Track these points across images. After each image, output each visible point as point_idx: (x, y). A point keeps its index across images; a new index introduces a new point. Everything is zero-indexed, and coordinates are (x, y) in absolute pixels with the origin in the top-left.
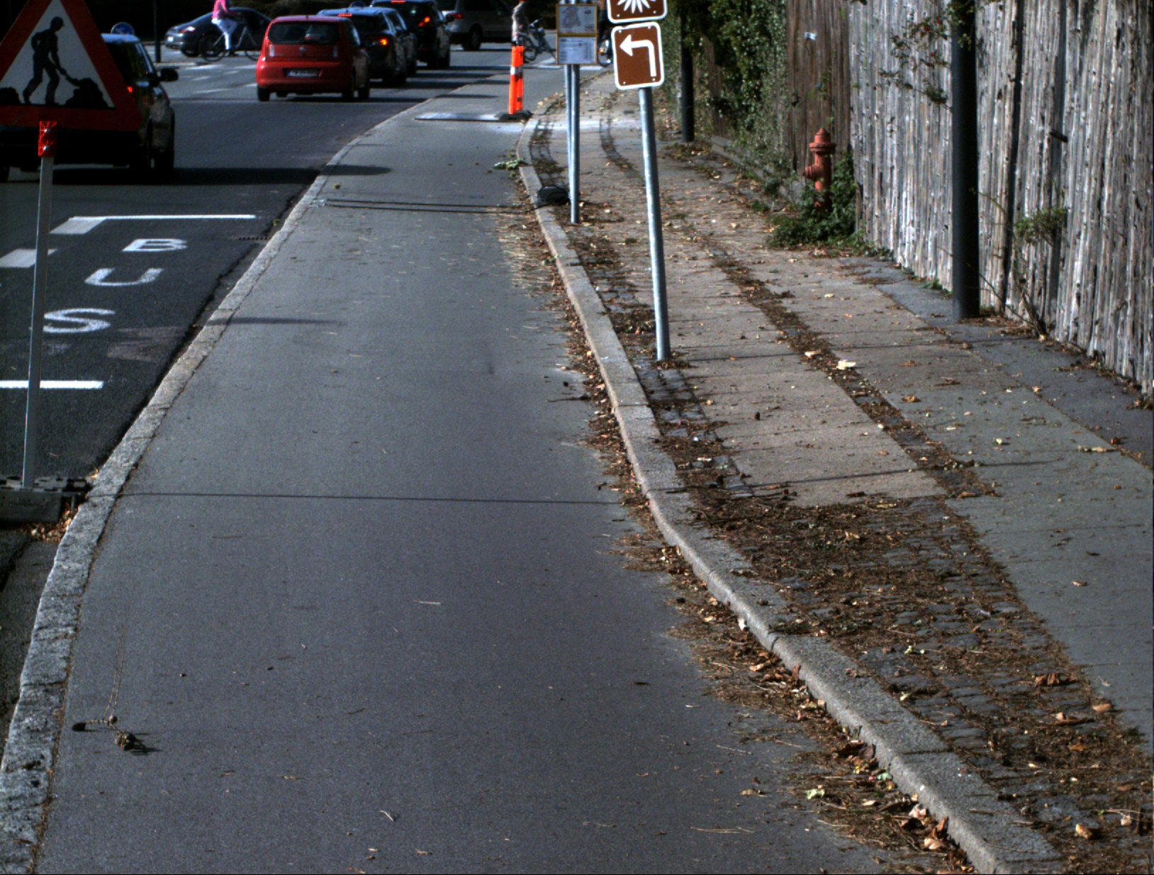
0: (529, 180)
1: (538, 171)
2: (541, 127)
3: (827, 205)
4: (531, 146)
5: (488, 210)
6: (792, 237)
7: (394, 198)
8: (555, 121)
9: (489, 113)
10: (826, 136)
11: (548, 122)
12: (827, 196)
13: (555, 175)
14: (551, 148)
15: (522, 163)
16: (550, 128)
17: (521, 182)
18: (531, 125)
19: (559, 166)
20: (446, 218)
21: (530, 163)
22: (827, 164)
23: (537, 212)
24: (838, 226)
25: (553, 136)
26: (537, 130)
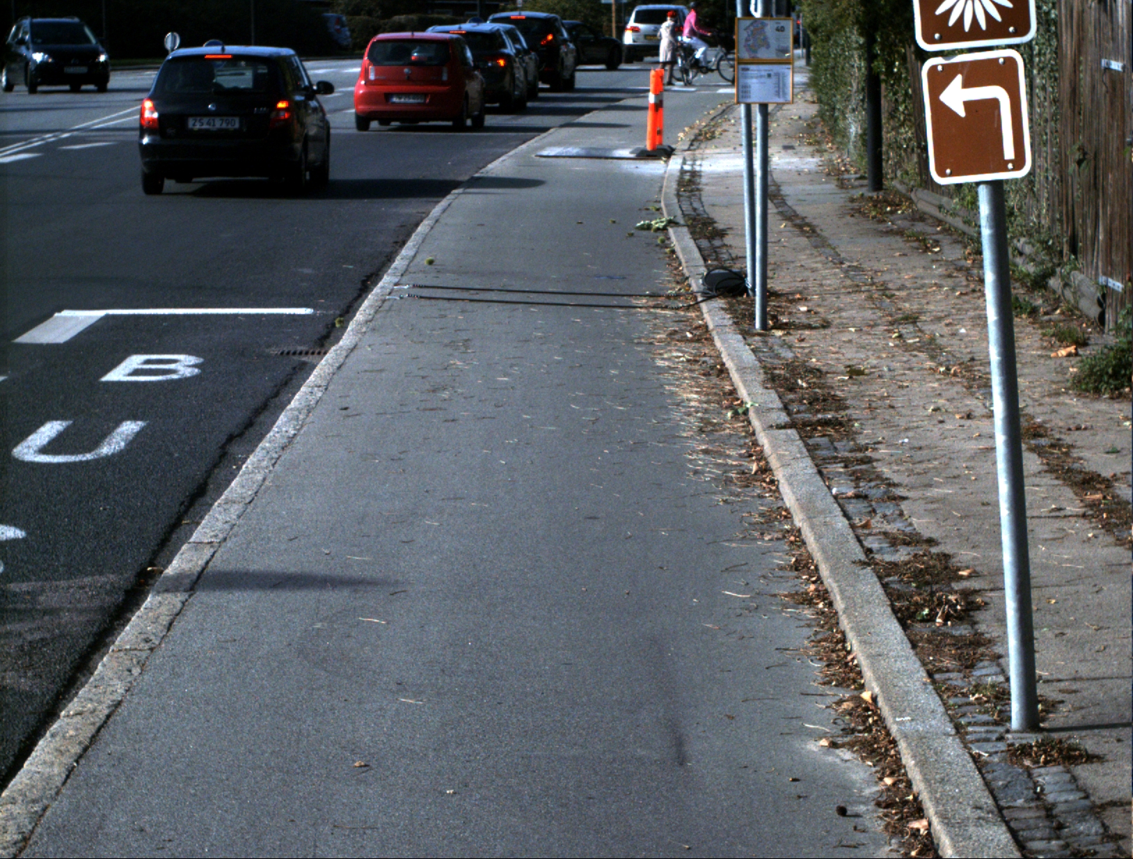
0: (683, 249)
1: (695, 235)
2: (687, 168)
4: (678, 195)
5: (635, 302)
7: (505, 282)
8: (702, 159)
9: (623, 147)
11: (694, 160)
13: (717, 243)
14: (703, 199)
15: (671, 223)
16: (697, 168)
17: (673, 252)
18: (675, 164)
19: (720, 226)
20: (577, 318)
21: (682, 222)
23: (704, 307)
25: (704, 180)
26: (683, 172)
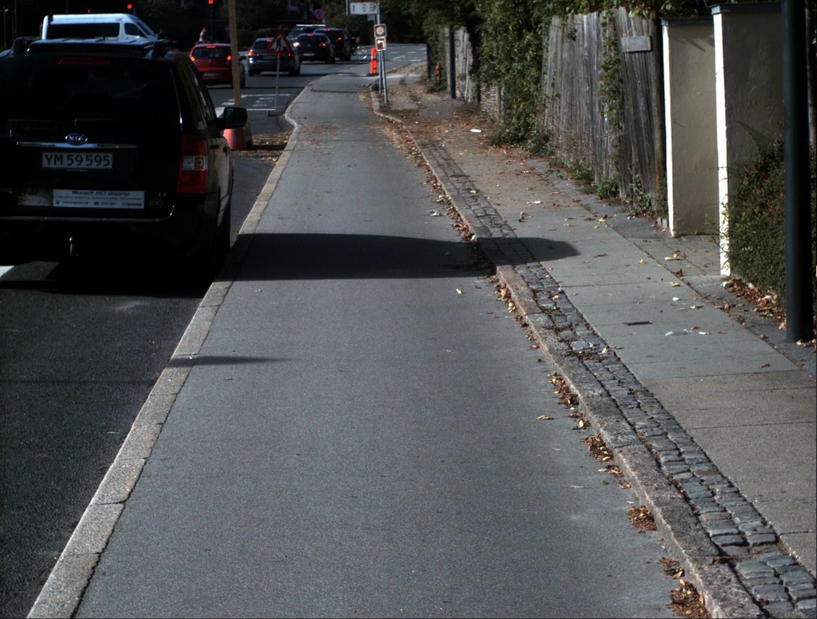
3: (440, 83)
5: (358, 92)
6: (431, 91)
8: (388, 76)
10: (440, 66)
12: (440, 80)
20: (345, 94)
22: (440, 72)
24: (442, 88)
25: (385, 79)
